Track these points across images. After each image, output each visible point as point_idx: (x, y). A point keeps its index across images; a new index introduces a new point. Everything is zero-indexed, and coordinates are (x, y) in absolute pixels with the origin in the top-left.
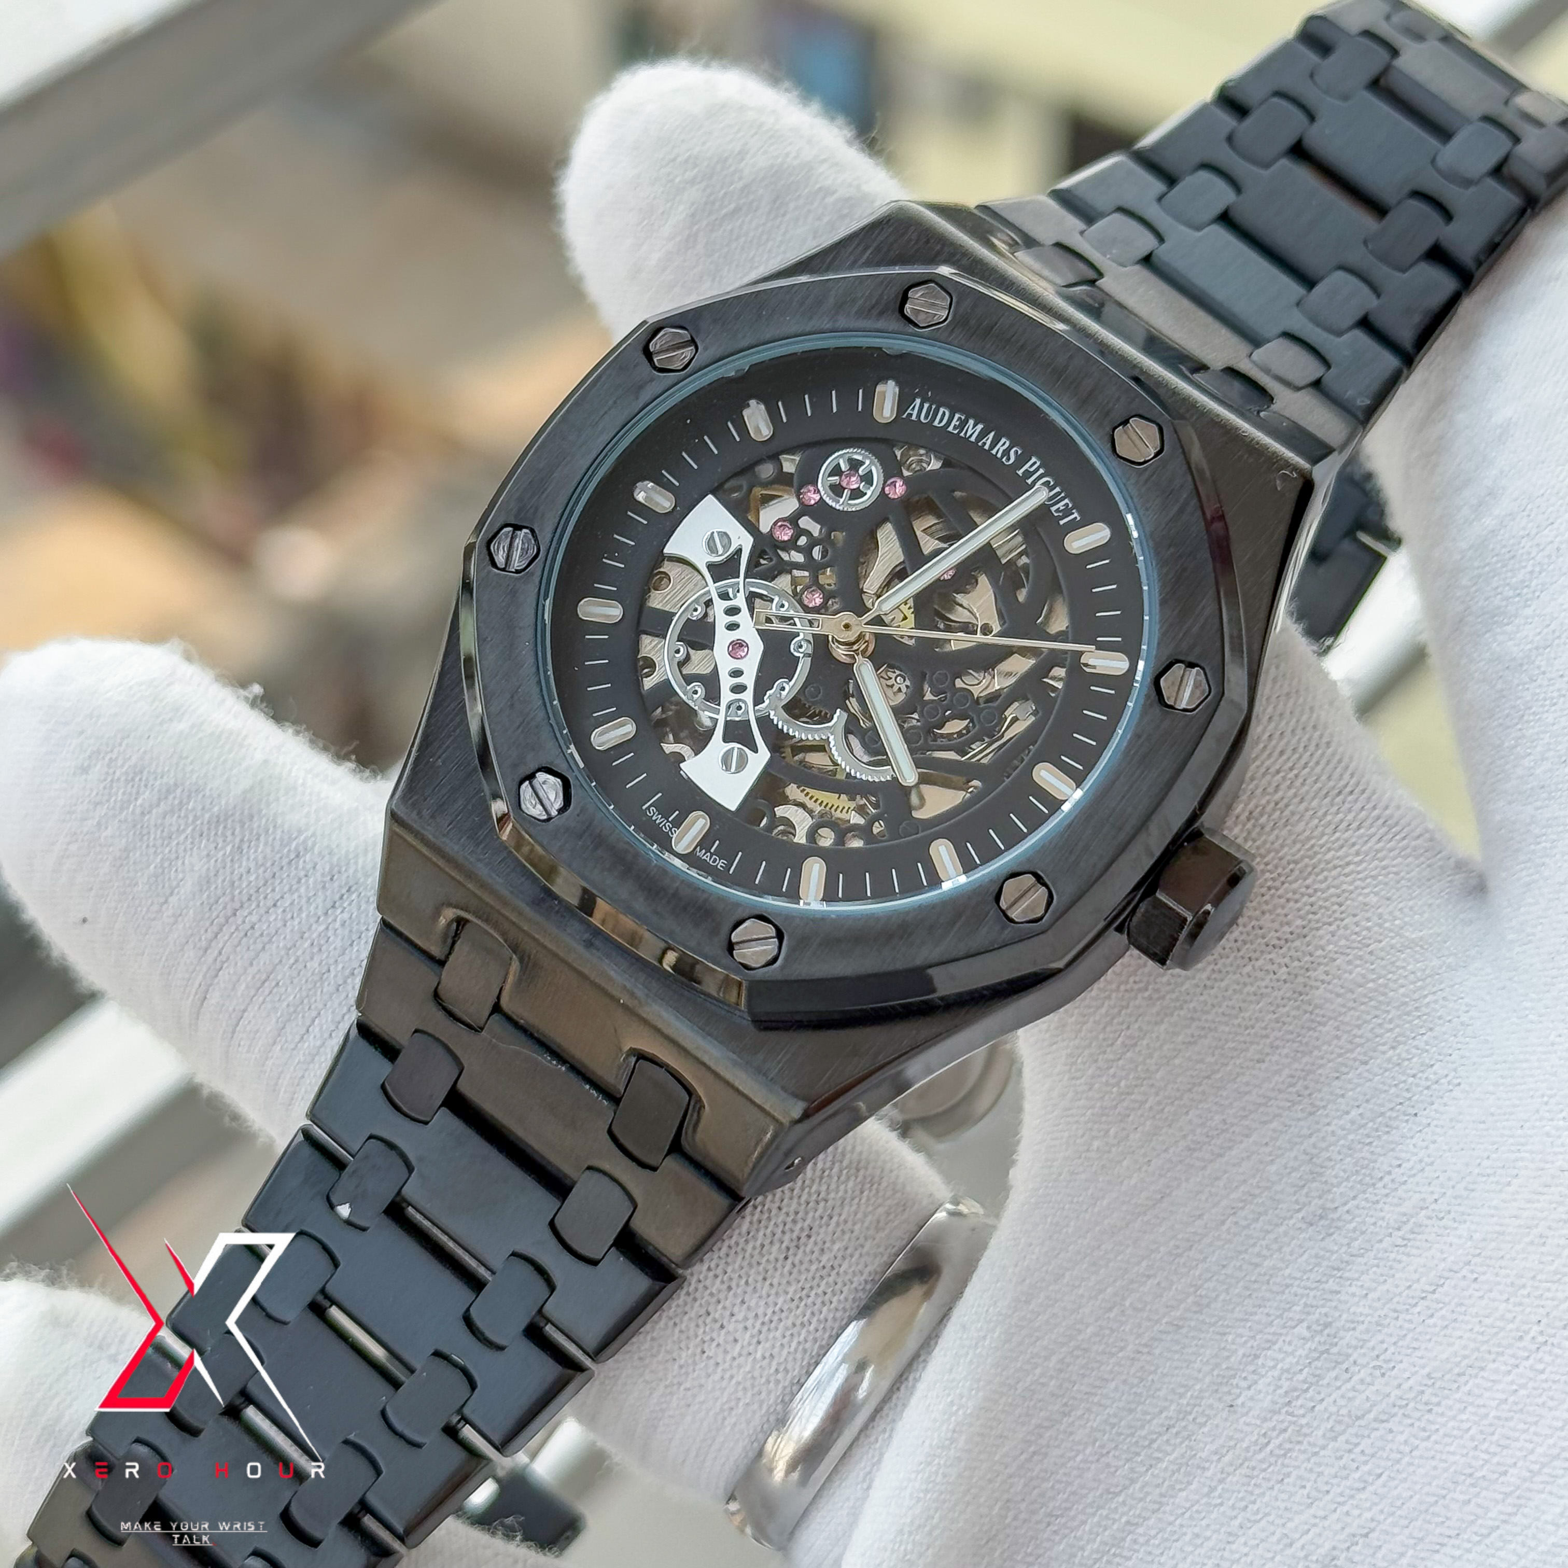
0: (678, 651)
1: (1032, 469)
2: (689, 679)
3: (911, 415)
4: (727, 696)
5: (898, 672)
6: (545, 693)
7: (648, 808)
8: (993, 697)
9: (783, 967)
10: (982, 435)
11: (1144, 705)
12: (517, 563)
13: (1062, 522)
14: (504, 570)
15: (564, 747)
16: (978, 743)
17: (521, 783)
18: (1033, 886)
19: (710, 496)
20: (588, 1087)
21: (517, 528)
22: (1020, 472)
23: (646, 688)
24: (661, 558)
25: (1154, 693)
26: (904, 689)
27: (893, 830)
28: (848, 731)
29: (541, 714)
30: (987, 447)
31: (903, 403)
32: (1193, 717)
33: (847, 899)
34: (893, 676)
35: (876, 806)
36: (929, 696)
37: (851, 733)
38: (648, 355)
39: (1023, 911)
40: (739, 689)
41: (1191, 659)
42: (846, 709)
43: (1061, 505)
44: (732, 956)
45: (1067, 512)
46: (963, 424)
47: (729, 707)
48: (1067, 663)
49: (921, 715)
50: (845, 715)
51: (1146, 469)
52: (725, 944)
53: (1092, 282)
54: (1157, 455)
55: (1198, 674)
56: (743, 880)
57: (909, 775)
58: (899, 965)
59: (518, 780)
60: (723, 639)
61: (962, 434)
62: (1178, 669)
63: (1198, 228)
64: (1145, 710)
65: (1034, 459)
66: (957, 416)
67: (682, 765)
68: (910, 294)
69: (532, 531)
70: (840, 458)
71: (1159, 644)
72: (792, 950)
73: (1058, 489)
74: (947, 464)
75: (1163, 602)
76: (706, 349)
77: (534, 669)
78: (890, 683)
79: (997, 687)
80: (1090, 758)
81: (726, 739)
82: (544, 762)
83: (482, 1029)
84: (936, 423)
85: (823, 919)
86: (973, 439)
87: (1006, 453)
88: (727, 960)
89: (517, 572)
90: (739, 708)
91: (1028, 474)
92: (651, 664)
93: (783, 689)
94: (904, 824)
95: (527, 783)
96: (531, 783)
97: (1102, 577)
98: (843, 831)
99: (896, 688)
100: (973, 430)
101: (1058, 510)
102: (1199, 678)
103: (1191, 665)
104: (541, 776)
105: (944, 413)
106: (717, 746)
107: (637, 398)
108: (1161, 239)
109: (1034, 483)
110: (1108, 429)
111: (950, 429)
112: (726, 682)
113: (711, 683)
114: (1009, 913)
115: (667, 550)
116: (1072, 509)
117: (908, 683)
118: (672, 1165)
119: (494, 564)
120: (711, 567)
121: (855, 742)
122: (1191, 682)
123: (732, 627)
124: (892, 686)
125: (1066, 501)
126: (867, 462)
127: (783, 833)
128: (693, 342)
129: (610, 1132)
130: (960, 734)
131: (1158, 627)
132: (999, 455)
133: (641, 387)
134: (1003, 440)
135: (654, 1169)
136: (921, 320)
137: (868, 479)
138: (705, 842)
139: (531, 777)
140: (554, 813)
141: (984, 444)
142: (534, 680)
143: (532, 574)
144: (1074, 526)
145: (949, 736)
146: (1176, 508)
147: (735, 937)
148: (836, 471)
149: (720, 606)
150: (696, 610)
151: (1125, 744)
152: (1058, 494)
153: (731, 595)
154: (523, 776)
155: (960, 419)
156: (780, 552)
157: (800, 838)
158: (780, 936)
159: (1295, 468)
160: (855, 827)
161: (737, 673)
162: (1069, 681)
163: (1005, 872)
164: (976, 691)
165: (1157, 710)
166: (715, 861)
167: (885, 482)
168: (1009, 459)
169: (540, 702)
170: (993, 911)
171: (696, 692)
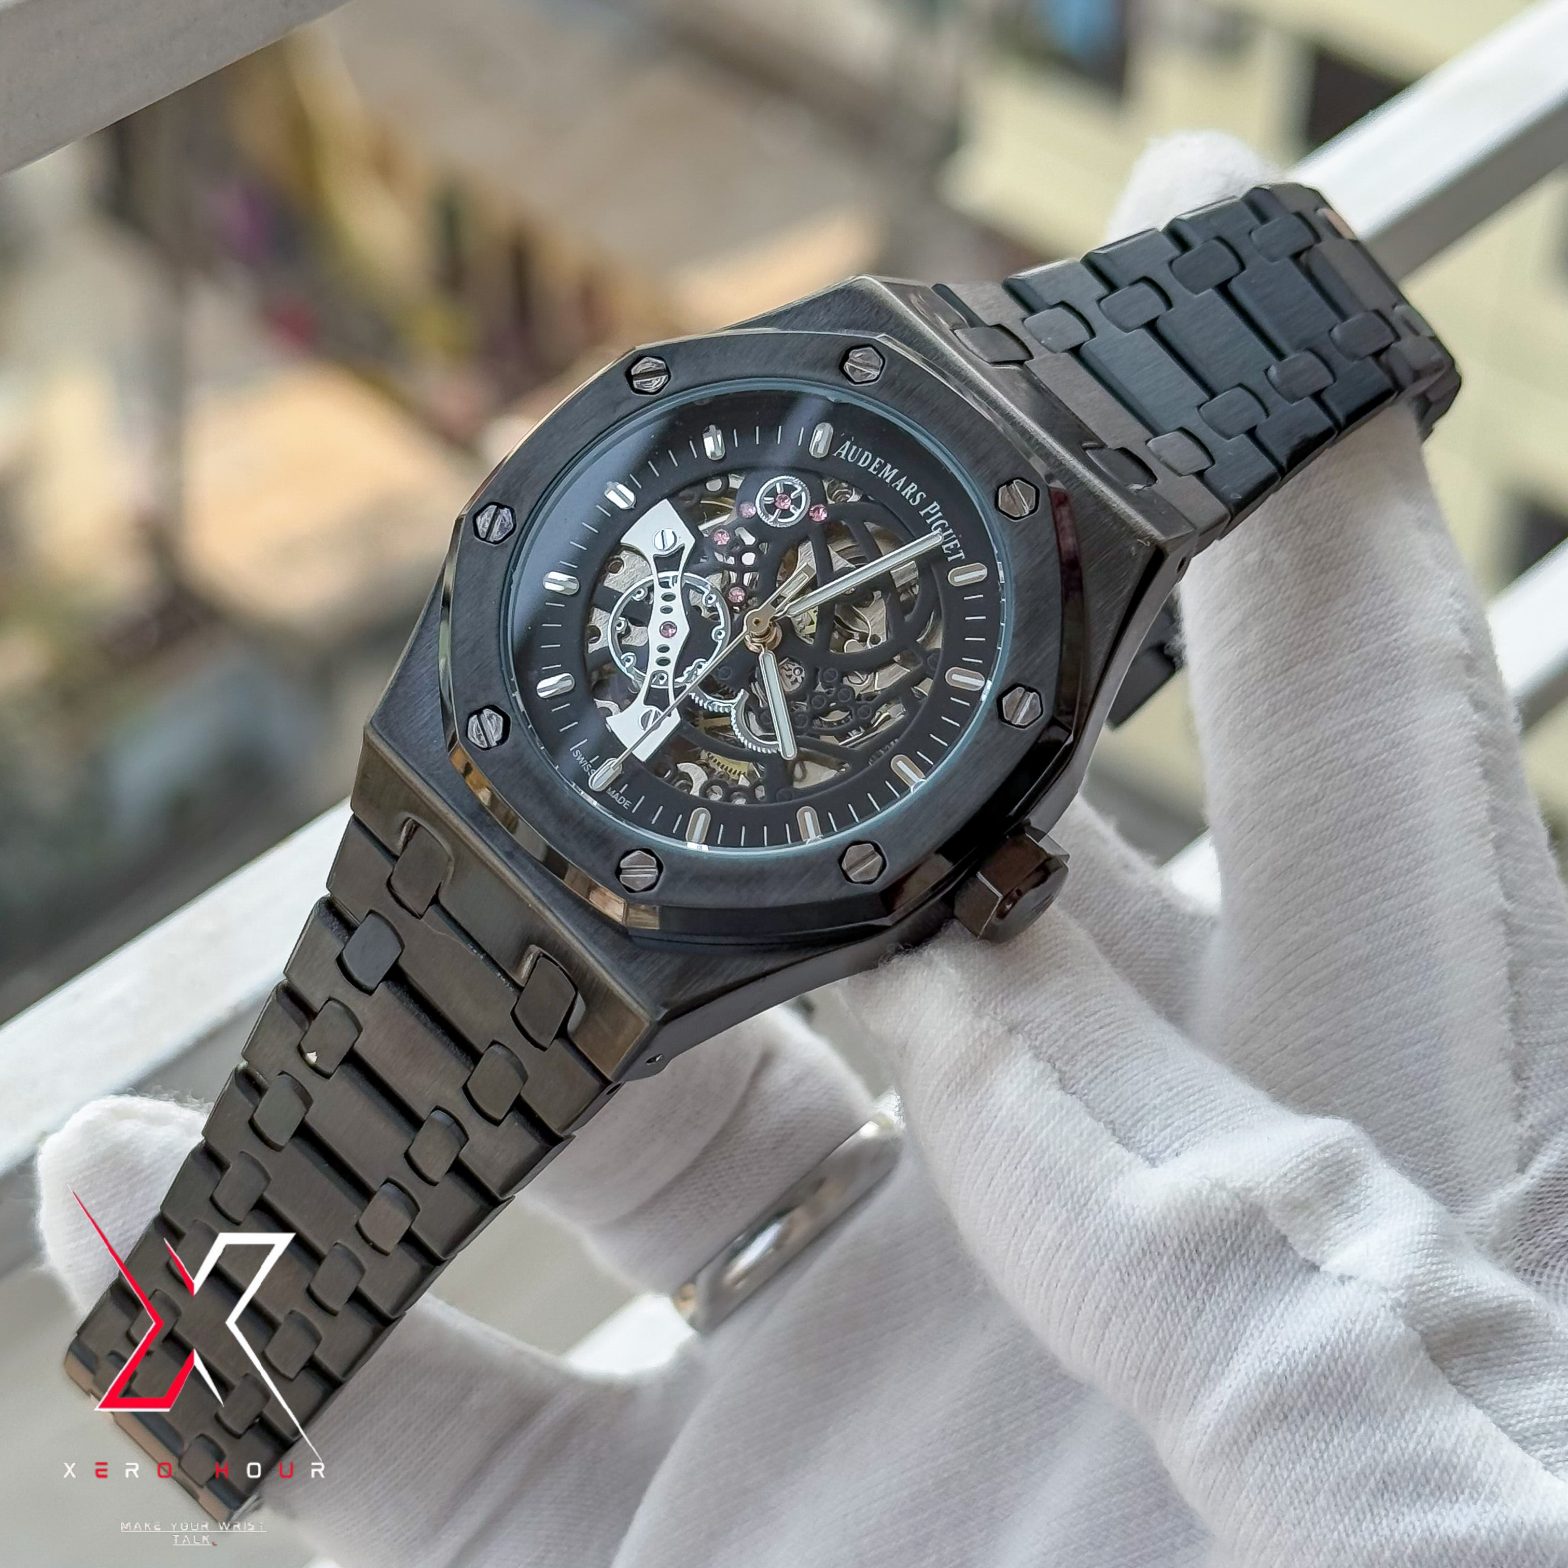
0: (619, 625)
1: (932, 512)
2: (625, 649)
3: (841, 454)
4: (653, 667)
5: (797, 666)
6: (502, 645)
7: (575, 750)
8: (871, 697)
9: (658, 894)
10: (896, 478)
11: (986, 718)
12: (496, 535)
13: (950, 559)
14: (484, 539)
15: (509, 690)
16: (854, 732)
17: (471, 715)
18: (873, 854)
19: (666, 500)
20: (499, 974)
21: (500, 506)
22: (922, 513)
23: (590, 651)
24: (618, 547)
25: (995, 709)
26: (800, 680)
27: (772, 795)
28: (747, 709)
29: (496, 662)
30: (898, 489)
31: (835, 443)
32: (1024, 733)
33: (725, 844)
34: (793, 668)
35: (761, 773)
36: (820, 688)
37: (751, 710)
38: (630, 378)
39: (861, 874)
40: (663, 662)
41: (1032, 686)
42: (750, 691)
43: (951, 545)
44: (618, 878)
45: (955, 551)
46: (882, 467)
47: (653, 676)
48: (936, 675)
49: (810, 703)
50: (748, 695)
51: (1020, 523)
52: (614, 868)
53: (1020, 363)
54: (1031, 512)
55: (1034, 697)
56: (641, 820)
57: (790, 753)
58: (752, 905)
59: (468, 712)
60: (657, 618)
61: (880, 476)
62: (1019, 692)
63: (1127, 330)
64: (986, 722)
65: (935, 504)
66: (878, 460)
67: (608, 719)
68: (850, 354)
69: (512, 511)
70: (777, 482)
71: (1006, 668)
72: (668, 880)
73: (951, 531)
74: (864, 498)
75: (1015, 635)
76: (676, 379)
77: (495, 625)
78: (789, 673)
79: (876, 688)
80: (938, 754)
81: (647, 702)
82: (492, 700)
83: (421, 916)
84: (860, 464)
85: (696, 858)
86: (888, 481)
87: (913, 496)
88: (614, 882)
89: (495, 543)
90: (662, 678)
91: (929, 515)
92: (596, 633)
93: (700, 667)
94: (781, 791)
95: (475, 716)
96: (479, 718)
97: (974, 608)
98: (730, 791)
99: (793, 679)
100: (889, 473)
101: (947, 549)
102: (1034, 701)
103: (1031, 690)
104: (487, 712)
105: (867, 457)
106: (639, 707)
107: (615, 412)
108: (1093, 334)
109: (933, 523)
110: (994, 486)
111: (871, 470)
112: (654, 655)
113: (642, 654)
114: (849, 873)
115: (624, 541)
116: (960, 548)
117: (803, 675)
118: (558, 1047)
119: (477, 533)
120: (657, 559)
121: (752, 717)
122: (1028, 704)
123: (667, 610)
124: (790, 676)
125: (956, 541)
126: (800, 488)
127: (681, 786)
128: (667, 371)
129: (513, 1014)
130: (839, 722)
131: (1007, 655)
132: (907, 497)
133: (619, 404)
134: (913, 484)
135: (544, 1049)
136: (855, 377)
137: (797, 502)
138: (615, 784)
139: (479, 712)
140: (494, 744)
141: (897, 486)
142: (495, 633)
143: (506, 546)
144: (958, 562)
145: (830, 724)
146: (1038, 560)
147: (623, 864)
148: (772, 493)
149: (659, 591)
150: (639, 593)
151: (965, 748)
152: (951, 535)
153: (670, 584)
154: (472, 711)
155: (880, 462)
156: (716, 554)
157: (695, 792)
158: (660, 867)
159: (1151, 539)
160: (741, 789)
161: (664, 649)
162: (935, 691)
163: (850, 840)
164: (858, 690)
165: (996, 723)
166: (622, 801)
167: (810, 507)
168: (914, 501)
169: (496, 652)
170: (835, 871)
171: (629, 660)
